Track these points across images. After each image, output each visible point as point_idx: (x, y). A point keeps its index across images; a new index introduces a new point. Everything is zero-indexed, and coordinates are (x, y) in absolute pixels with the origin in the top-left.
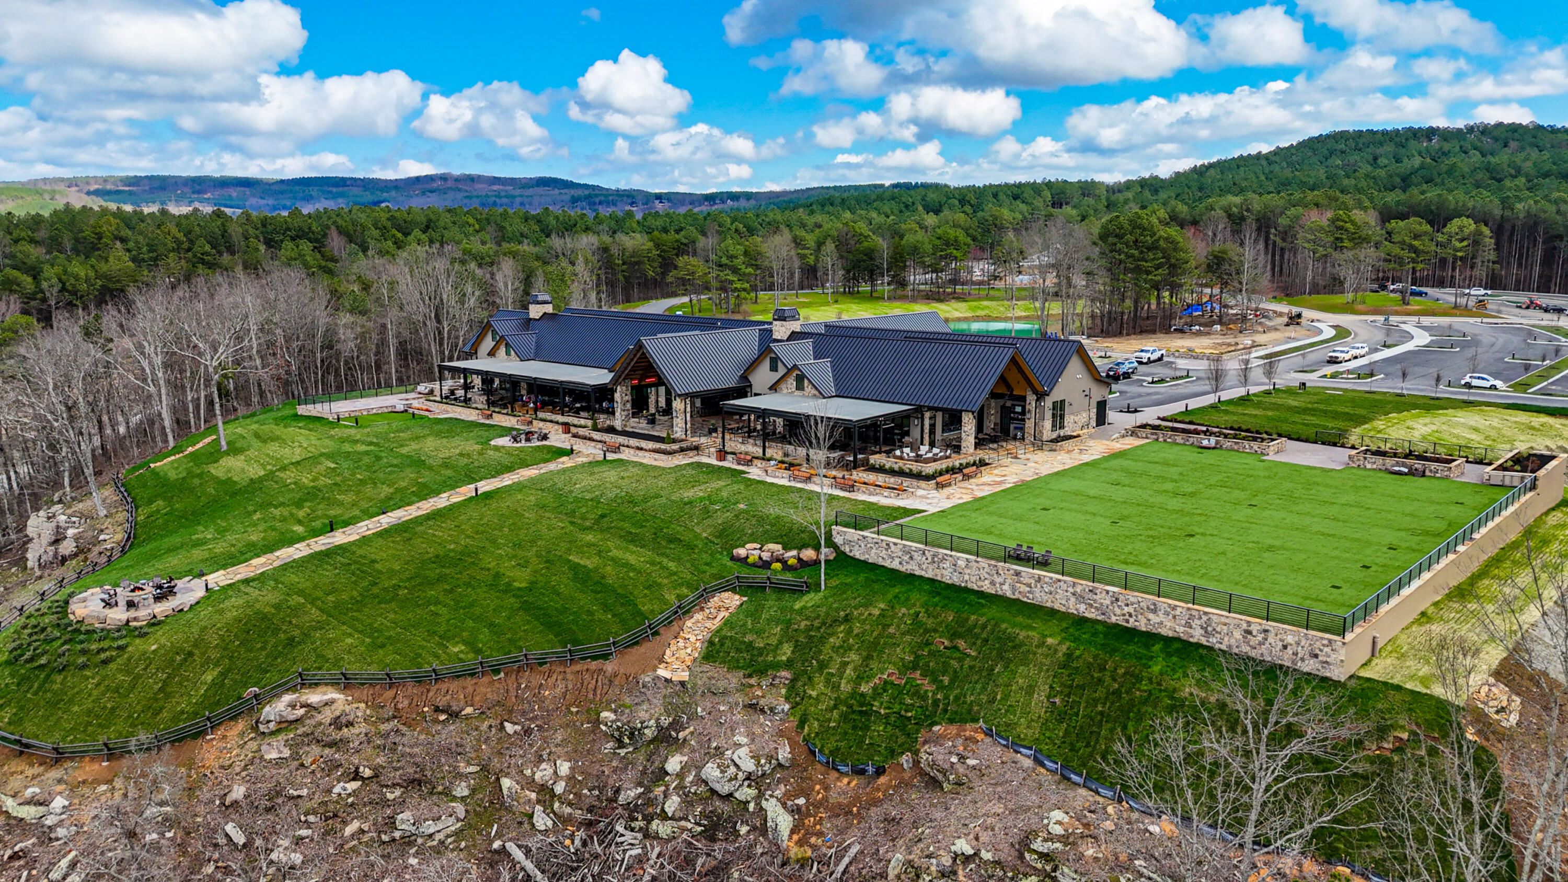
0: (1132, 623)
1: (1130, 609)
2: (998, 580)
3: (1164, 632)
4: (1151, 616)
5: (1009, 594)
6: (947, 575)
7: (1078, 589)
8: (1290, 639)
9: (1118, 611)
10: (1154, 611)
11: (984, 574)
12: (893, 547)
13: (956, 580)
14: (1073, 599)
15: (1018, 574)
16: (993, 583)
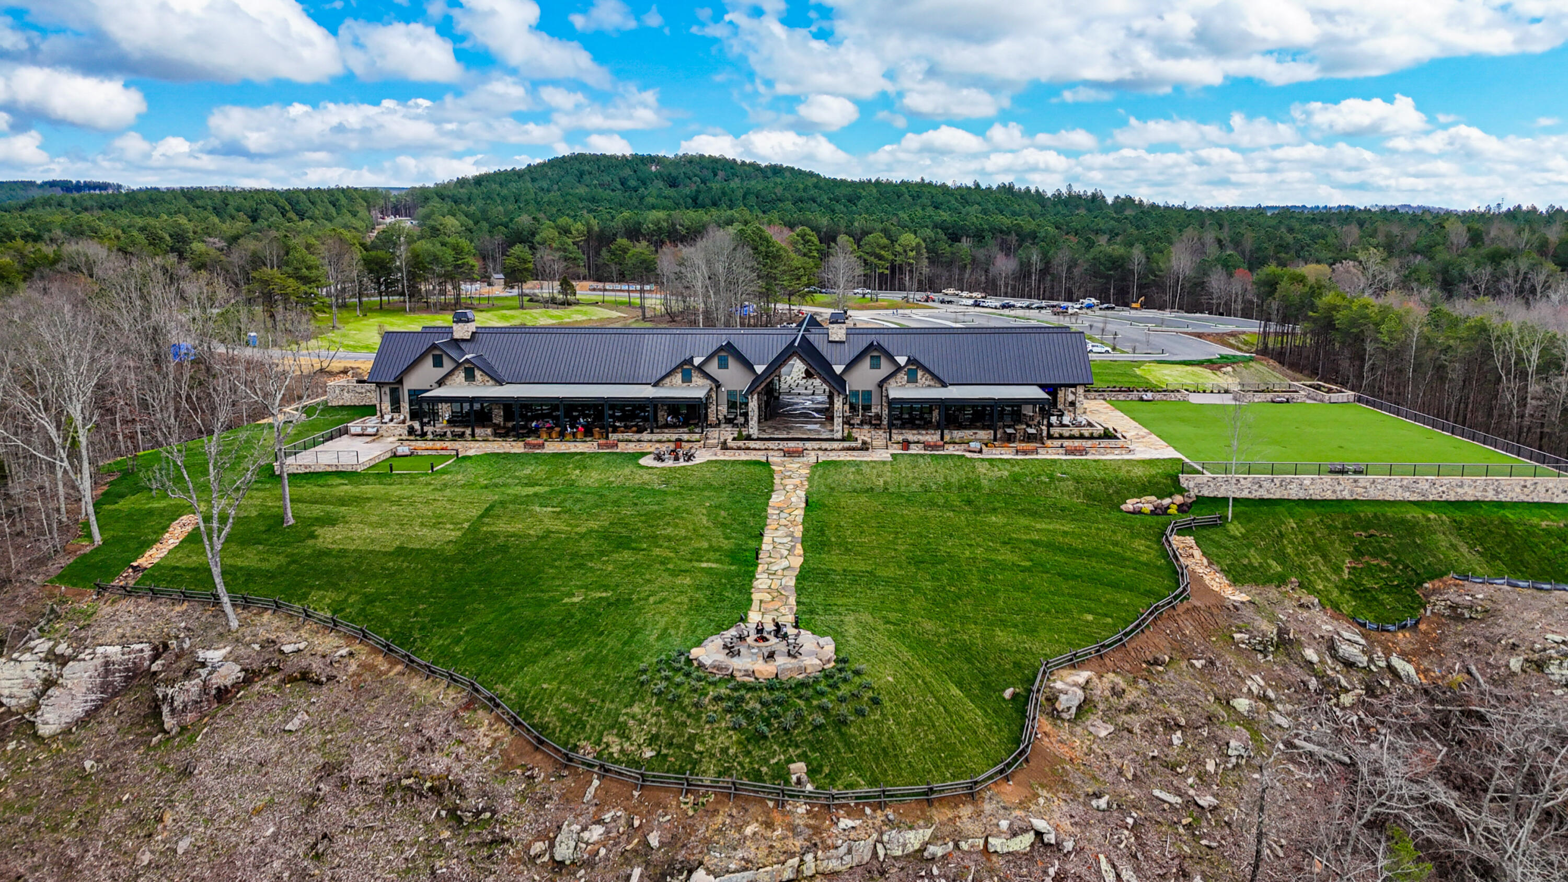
0: (1445, 497)
1: (1444, 488)
2: (1338, 488)
3: (1467, 498)
4: (1459, 490)
5: (1348, 497)
6: (1294, 493)
7: (1405, 482)
8: (1550, 485)
9: (1434, 491)
10: (1461, 486)
11: (1326, 486)
12: (1242, 481)
13: (1302, 495)
14: (1400, 490)
15: (1355, 481)
16: (1334, 492)
